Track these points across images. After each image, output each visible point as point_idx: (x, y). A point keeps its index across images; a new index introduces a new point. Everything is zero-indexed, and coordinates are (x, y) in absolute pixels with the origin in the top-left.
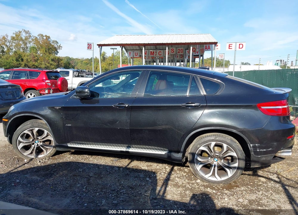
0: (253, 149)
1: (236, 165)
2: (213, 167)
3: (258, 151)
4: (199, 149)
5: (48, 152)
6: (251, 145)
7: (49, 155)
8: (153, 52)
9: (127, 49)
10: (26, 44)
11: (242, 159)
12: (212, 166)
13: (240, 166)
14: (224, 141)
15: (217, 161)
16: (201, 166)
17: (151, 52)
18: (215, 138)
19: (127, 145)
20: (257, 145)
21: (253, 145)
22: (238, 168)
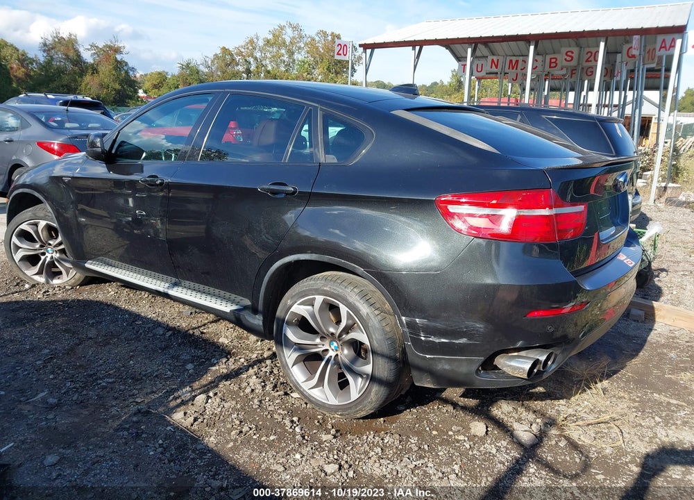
0: (410, 333)
1: (368, 369)
2: (323, 363)
3: (423, 338)
4: (291, 310)
5: (70, 276)
6: (403, 318)
7: (73, 281)
8: (517, 61)
9: (459, 56)
10: (291, 53)
11: (383, 356)
12: (322, 360)
13: (377, 374)
14: (340, 296)
15: (336, 351)
16: (295, 355)
17: (511, 61)
18: (324, 285)
19: (174, 280)
20: (417, 320)
21: (408, 319)
22: (373, 379)
